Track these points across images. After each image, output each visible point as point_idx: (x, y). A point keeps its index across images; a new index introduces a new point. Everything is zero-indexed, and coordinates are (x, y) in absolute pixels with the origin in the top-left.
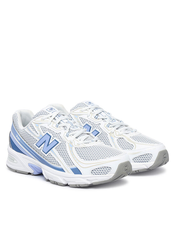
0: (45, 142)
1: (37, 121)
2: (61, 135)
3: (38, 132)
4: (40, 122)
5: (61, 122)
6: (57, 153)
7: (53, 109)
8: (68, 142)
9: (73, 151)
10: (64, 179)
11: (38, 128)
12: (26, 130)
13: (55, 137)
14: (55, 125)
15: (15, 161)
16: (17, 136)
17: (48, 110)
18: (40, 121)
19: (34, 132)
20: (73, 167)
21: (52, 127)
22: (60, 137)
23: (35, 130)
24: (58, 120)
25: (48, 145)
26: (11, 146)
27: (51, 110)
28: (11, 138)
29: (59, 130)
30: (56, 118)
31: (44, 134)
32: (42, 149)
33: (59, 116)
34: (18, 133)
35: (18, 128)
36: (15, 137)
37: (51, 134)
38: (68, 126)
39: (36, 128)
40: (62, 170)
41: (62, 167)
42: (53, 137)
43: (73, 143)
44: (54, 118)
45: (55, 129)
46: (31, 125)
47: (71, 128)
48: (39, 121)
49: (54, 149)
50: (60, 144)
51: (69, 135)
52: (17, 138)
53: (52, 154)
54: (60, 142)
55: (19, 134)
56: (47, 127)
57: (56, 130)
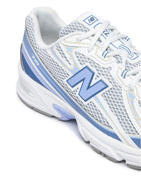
0: (83, 80)
1: (69, 42)
2: (112, 73)
3: (71, 61)
4: (75, 45)
5: (111, 46)
6: (104, 103)
7: (96, 20)
8: (126, 89)
9: (135, 106)
10: (118, 153)
11: (71, 55)
12: (49, 52)
13: (102, 76)
14: (100, 53)
15: (30, 93)
16: (33, 57)
17: (87, 21)
18: (74, 43)
19: (63, 60)
20: (136, 136)
21: (95, 56)
22: (111, 76)
23: (65, 57)
24: (106, 42)
25: (89, 87)
26: (24, 69)
27: (92, 22)
28: (23, 54)
29: (108, 62)
30: (102, 38)
31: (81, 67)
32: (78, 91)
33: (106, 34)
34: (36, 53)
35: (36, 44)
36: (31, 57)
37: (94, 69)
38: (124, 55)
39: (67, 55)
40: (115, 136)
41: (115, 130)
42: (98, 75)
43: (135, 91)
44: (99, 39)
45: (101, 60)
46: (59, 48)
47: (129, 60)
48: (72, 43)
49: (99, 95)
50: (111, 89)
51: (126, 75)
52: (33, 59)
53: (96, 104)
54: (110, 86)
55: (37, 55)
56: (87, 55)
57: (103, 62)
